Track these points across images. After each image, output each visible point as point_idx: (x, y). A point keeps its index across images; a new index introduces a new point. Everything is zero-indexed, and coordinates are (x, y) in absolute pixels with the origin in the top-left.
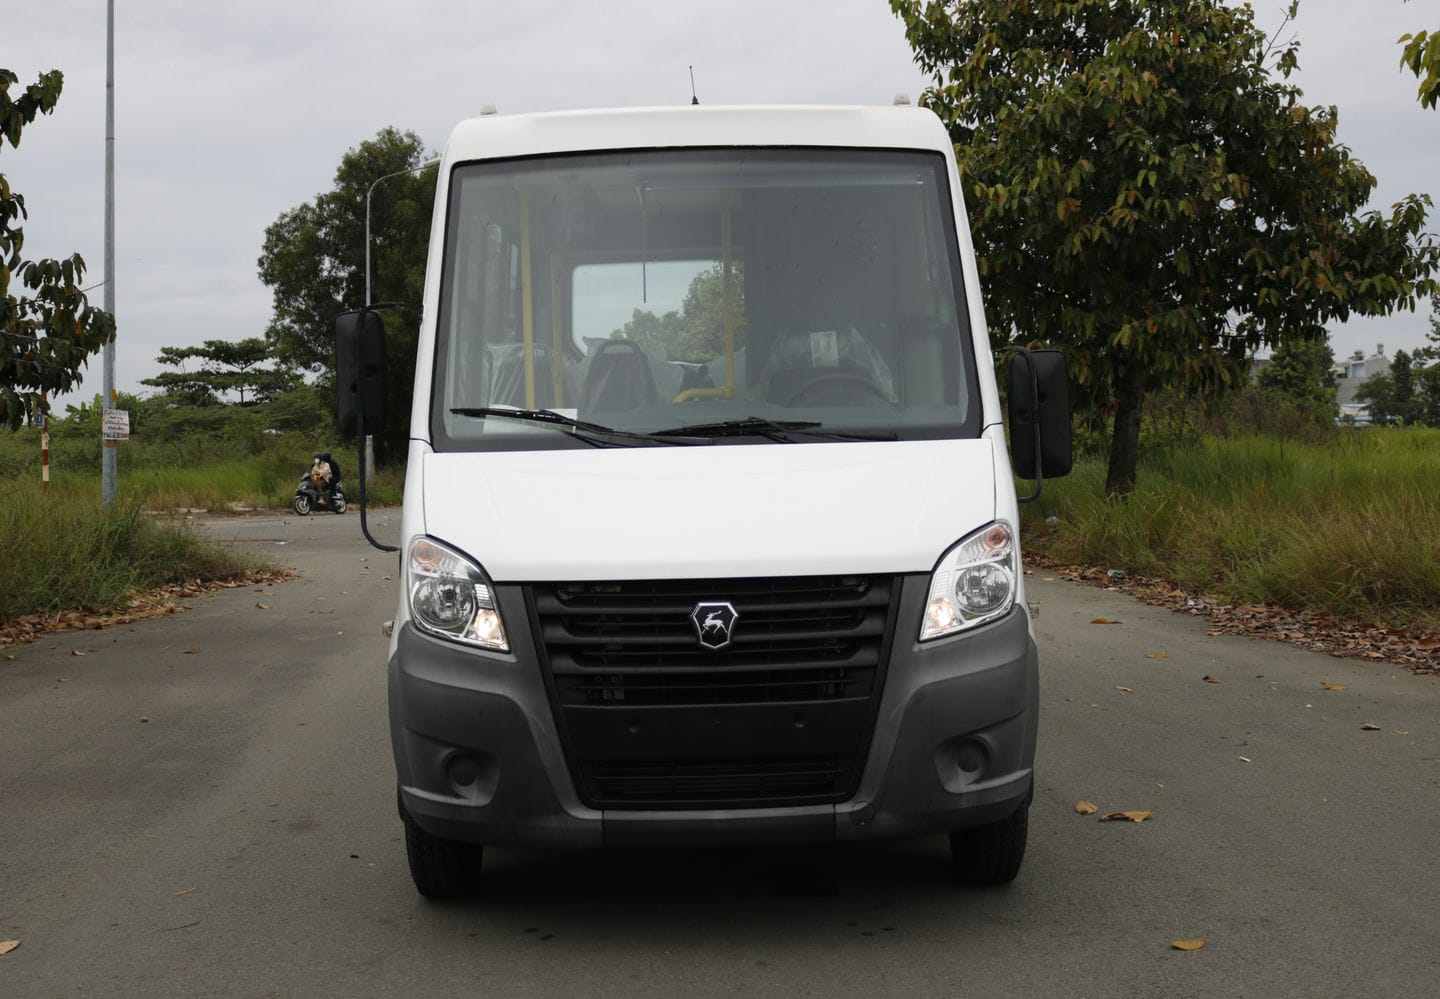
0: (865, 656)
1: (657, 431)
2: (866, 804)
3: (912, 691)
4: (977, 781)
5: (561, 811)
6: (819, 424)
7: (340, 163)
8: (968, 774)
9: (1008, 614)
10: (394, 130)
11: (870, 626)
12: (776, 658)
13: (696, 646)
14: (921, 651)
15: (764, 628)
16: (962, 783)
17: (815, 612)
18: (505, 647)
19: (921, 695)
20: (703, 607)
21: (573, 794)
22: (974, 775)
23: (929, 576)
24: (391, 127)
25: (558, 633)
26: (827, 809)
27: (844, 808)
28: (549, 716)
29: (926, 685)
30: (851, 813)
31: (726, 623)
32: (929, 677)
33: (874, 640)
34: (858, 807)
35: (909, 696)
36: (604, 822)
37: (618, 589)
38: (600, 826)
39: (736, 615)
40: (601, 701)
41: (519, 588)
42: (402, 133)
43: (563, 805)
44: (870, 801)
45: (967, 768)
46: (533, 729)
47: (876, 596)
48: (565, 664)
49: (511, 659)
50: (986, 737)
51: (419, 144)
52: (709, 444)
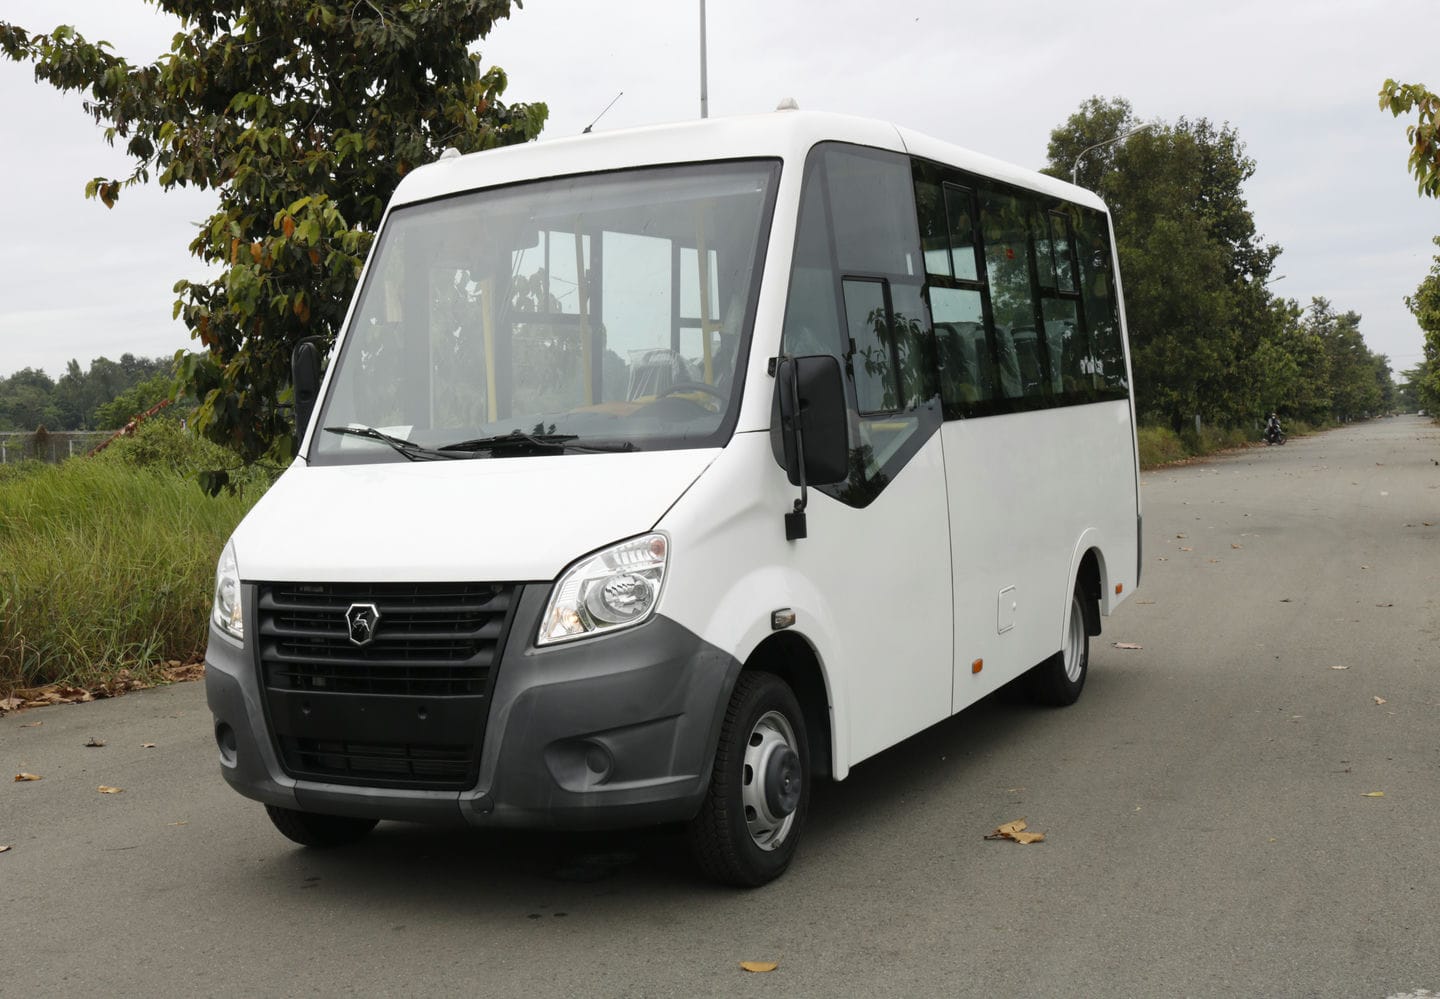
0: (483, 658)
1: (444, 446)
2: (483, 794)
3: (519, 693)
4: (603, 782)
5: (270, 779)
6: (576, 437)
7: (1049, 140)
8: (594, 774)
9: (643, 623)
10: (1098, 98)
11: (490, 630)
12: (414, 655)
13: (346, 641)
14: (533, 655)
15: (403, 628)
16: (585, 783)
17: (446, 615)
18: (240, 634)
19: (526, 697)
20: (354, 608)
21: (277, 765)
22: (599, 776)
23: (551, 585)
24: (1094, 96)
25: (270, 626)
26: (452, 795)
27: (467, 796)
28: (258, 697)
29: (531, 689)
30: (471, 801)
31: (369, 623)
32: (538, 680)
33: (489, 643)
34: (479, 795)
35: (516, 696)
36: (295, 789)
37: (321, 589)
38: (292, 792)
39: (377, 615)
40: (311, 687)
41: (251, 586)
42: (1109, 101)
43: (270, 772)
44: (487, 791)
45: (596, 769)
46: (248, 707)
47: (498, 603)
48: (272, 652)
49: (240, 645)
50: (604, 741)
51: (1128, 107)
52: (476, 458)
